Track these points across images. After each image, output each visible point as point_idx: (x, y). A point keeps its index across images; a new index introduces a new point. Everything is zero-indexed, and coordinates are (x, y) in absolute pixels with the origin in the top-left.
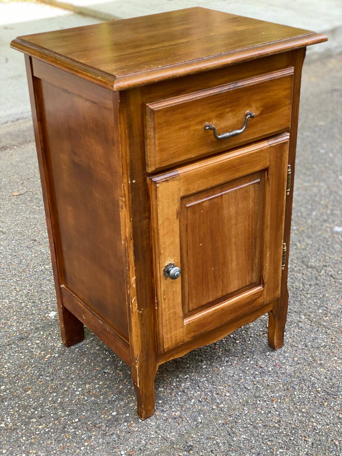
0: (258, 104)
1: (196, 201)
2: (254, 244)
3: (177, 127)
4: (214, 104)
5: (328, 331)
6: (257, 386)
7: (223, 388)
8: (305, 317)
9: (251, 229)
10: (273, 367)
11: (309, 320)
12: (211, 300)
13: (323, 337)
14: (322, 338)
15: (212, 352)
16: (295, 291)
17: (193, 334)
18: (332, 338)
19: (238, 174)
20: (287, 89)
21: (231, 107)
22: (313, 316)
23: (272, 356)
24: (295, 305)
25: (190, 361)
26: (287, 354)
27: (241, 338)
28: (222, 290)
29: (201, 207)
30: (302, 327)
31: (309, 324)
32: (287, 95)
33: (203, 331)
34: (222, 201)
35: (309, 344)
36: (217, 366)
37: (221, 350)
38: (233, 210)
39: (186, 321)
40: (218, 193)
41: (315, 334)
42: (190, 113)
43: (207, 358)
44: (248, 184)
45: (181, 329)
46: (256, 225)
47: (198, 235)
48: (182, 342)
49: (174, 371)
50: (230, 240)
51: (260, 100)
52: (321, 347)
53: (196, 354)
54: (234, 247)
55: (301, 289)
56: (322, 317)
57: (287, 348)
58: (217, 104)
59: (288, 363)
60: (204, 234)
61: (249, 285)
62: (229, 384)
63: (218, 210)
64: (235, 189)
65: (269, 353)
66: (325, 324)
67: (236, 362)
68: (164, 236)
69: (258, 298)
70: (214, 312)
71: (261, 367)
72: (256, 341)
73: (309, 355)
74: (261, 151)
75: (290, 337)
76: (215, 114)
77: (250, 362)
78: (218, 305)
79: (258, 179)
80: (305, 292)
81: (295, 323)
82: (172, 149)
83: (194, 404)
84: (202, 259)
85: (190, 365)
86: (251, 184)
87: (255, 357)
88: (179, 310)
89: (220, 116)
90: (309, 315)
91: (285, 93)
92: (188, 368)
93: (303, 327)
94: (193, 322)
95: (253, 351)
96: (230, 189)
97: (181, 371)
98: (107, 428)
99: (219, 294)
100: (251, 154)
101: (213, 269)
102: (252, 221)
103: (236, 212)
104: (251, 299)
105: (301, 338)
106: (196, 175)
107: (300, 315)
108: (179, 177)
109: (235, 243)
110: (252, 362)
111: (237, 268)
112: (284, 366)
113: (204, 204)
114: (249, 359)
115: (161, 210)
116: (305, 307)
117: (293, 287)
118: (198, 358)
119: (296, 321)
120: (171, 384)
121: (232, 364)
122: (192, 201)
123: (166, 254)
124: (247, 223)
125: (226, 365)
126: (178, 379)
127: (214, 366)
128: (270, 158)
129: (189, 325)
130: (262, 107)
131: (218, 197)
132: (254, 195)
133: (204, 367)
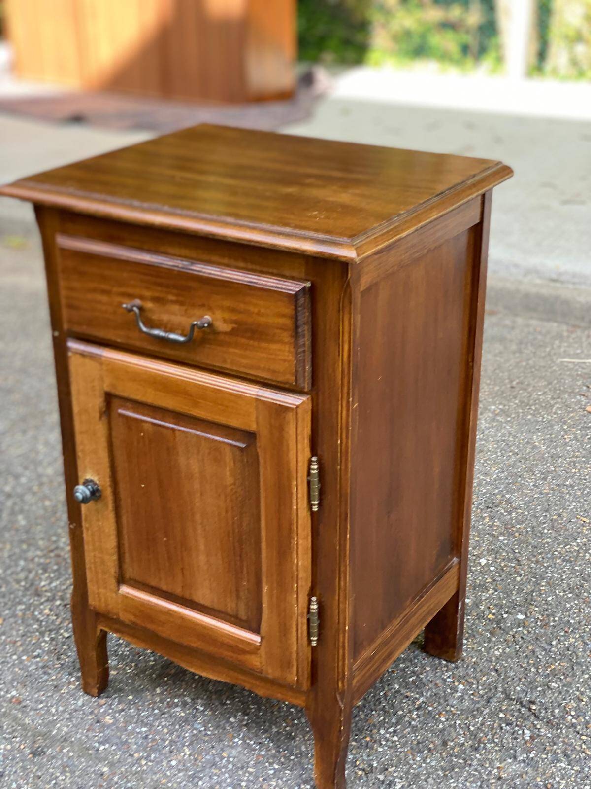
0: (227, 315)
1: (134, 412)
2: (238, 553)
3: (91, 285)
4: (148, 277)
7: (188, 753)
9: (230, 521)
12: (164, 587)
15: (276, 720)
17: (132, 618)
19: (199, 412)
20: (284, 316)
21: (177, 295)
25: (239, 701)
28: (183, 587)
29: (140, 428)
33: (149, 626)
34: (175, 439)
36: (242, 734)
37: (287, 729)
38: (195, 466)
39: (125, 589)
40: (170, 423)
42: (109, 273)
43: (258, 718)
44: (221, 439)
45: (115, 596)
46: (241, 520)
47: (137, 468)
48: (116, 614)
50: (193, 513)
51: (229, 309)
54: (200, 529)
58: (153, 279)
61: (231, 615)
69: (249, 653)
70: (170, 612)
76: (150, 294)
78: (178, 606)
79: (244, 443)
82: (85, 312)
83: (138, 733)
84: (145, 510)
86: (231, 445)
88: (112, 562)
89: (159, 301)
91: (281, 321)
92: (223, 704)
94: (132, 599)
96: (191, 428)
99: (178, 591)
100: (221, 390)
101: (165, 539)
102: (232, 508)
103: (200, 472)
104: (236, 644)
109: (202, 524)
111: (208, 570)
113: (146, 426)
118: (252, 708)
122: (127, 409)
123: (87, 463)
124: (221, 504)
125: (248, 744)
126: (189, 700)
127: (239, 731)
128: (257, 418)
129: (125, 597)
130: (235, 322)
131: (168, 428)
132: (232, 464)
133: (232, 720)
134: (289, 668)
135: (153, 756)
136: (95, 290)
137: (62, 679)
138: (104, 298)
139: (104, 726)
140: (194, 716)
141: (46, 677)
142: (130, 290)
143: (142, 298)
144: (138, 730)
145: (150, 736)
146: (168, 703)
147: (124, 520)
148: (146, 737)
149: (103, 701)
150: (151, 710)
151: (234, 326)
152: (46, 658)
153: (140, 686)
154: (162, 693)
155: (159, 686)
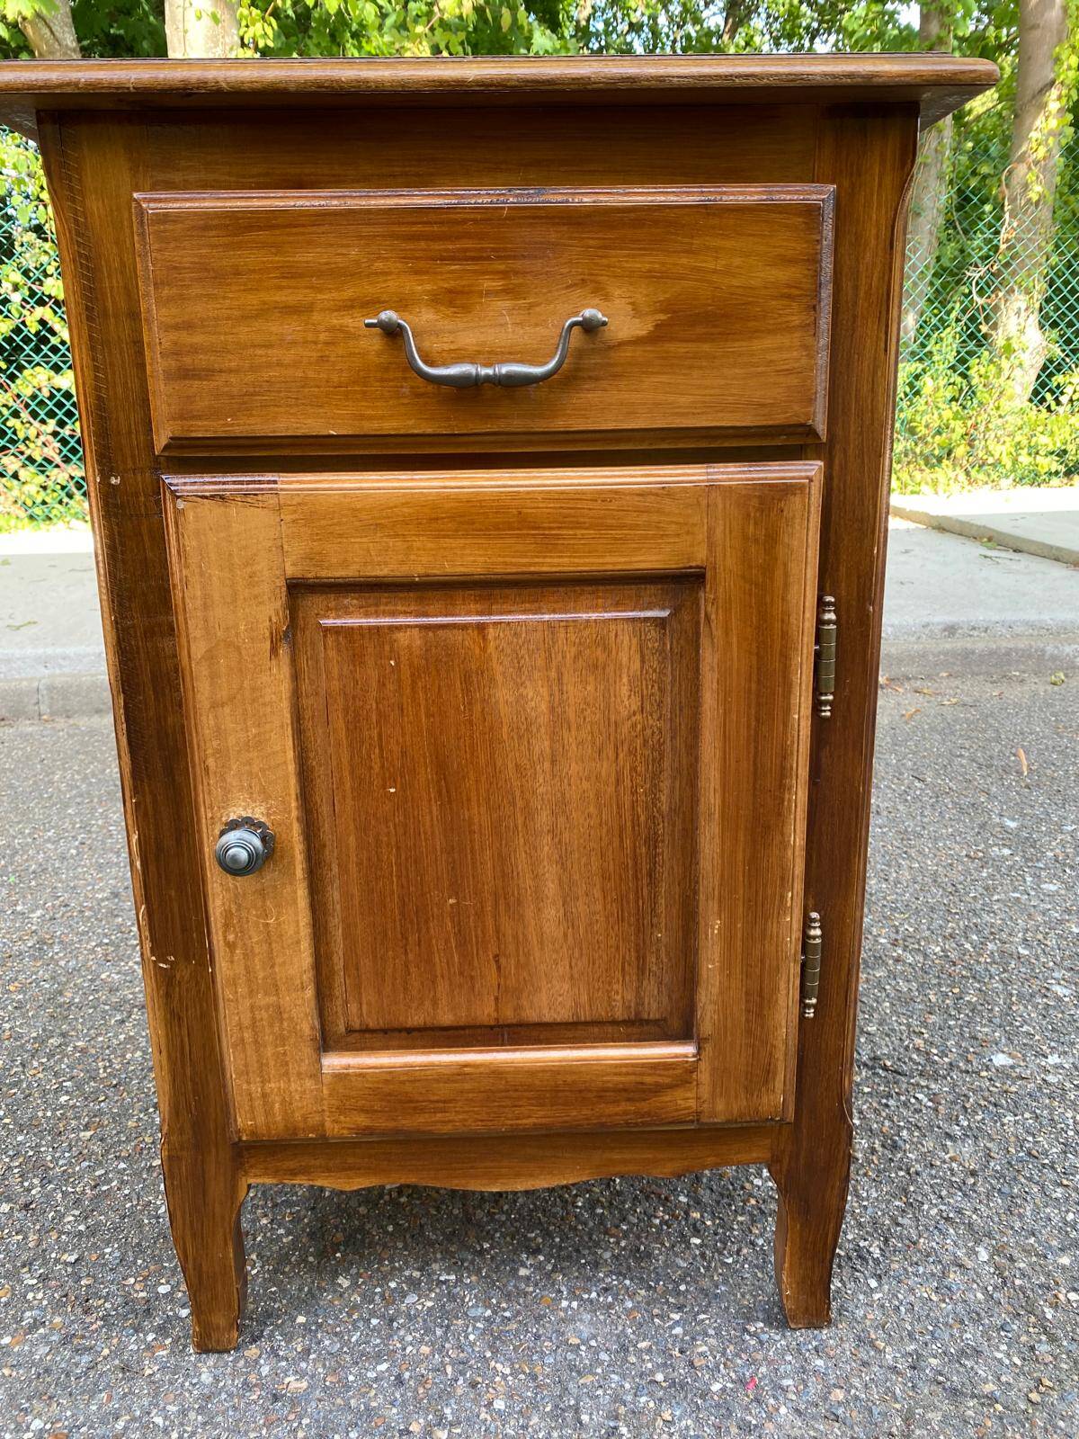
0: (642, 293)
1: (367, 615)
2: (645, 868)
3: (253, 300)
4: (423, 244)
5: (1043, 1348)
6: (616, 1428)
7: (507, 1371)
8: (991, 1256)
9: (627, 800)
10: (733, 1382)
11: (1000, 1275)
12: (446, 1018)
13: (1007, 1362)
14: (1000, 1361)
15: (590, 1238)
16: (1021, 1161)
17: (362, 1120)
18: (1040, 1382)
19: (556, 560)
20: (791, 261)
21: (505, 274)
22: (1022, 1265)
23: (761, 1343)
24: (988, 1205)
25: (503, 1236)
26: (820, 1362)
27: (716, 1234)
28: (497, 999)
29: (387, 648)
30: (949, 1289)
31: (990, 1288)
32: (789, 286)
33: (408, 1122)
34: (484, 650)
35: (933, 1361)
36: (563, 1289)
37: (623, 1244)
38: (537, 698)
39: (334, 1062)
40: (468, 613)
41: (984, 1333)
42: (307, 257)
43: (561, 1248)
44: (607, 615)
45: (309, 1084)
46: (655, 789)
47: (377, 751)
48: (314, 1129)
49: (432, 1244)
50: (529, 814)
51: (650, 276)
52: (974, 1396)
53: (540, 1223)
54: (546, 846)
55: (1046, 1161)
56: (1057, 1284)
57: (841, 1339)
58: (437, 246)
59: (794, 1398)
60: (404, 754)
61: (624, 1022)
62: (538, 1369)
63: (467, 678)
64: (547, 617)
65: (761, 1325)
66: (1049, 1316)
67: (629, 1304)
68: (215, 705)
69: (671, 1087)
70: (461, 1072)
71: (692, 1364)
72: (756, 1266)
73: (898, 1406)
74: (666, 493)
75: (883, 1306)
76: (428, 287)
77: (671, 1328)
78: (481, 1052)
79: (663, 608)
80: (1052, 1176)
81: (940, 1262)
82: (233, 379)
83: (378, 1380)
84: (398, 848)
85: (492, 1247)
86: (633, 620)
87: (702, 1316)
88: (301, 1006)
89: (455, 300)
90: (1011, 1259)
92: (482, 1253)
93: (954, 1288)
94: (361, 1074)
95: (716, 1296)
96: (524, 612)
97: (452, 1255)
98: (100, 1323)
99: (485, 1011)
100: (616, 492)
101: (452, 901)
102: (633, 769)
103: (552, 709)
104: (639, 1079)
105: (918, 1328)
106: (355, 511)
107: (978, 1242)
108: (273, 501)
109: (552, 831)
110: (678, 1330)
111: (565, 935)
112: (772, 1401)
113: (401, 636)
114: (676, 1317)
115: (199, 602)
116: (1017, 1225)
117: (1021, 1147)
118: (535, 1238)
119: (947, 1258)
120: (385, 1278)
121: (610, 1306)
123: (231, 779)
124: (605, 768)
125: (591, 1301)
126: (416, 1274)
127: (553, 1285)
128: (711, 531)
129: (341, 1077)
130: (666, 307)
131: (464, 627)
132: (638, 665)
133: (523, 1272)
134: (766, 1082)
135: (448, 1411)
136: (263, 312)
137: (126, 1347)
138: (291, 328)
139: (294, 1402)
140: (452, 1297)
141: (86, 1359)
142: (369, 290)
143: (402, 304)
144: (372, 1375)
145: (407, 1375)
146: (383, 1296)
147: (334, 895)
148: (400, 1381)
149: (252, 1351)
150: (361, 1324)
151: (663, 317)
152: (58, 1320)
153: (301, 1290)
154: (354, 1285)
155: (336, 1275)
